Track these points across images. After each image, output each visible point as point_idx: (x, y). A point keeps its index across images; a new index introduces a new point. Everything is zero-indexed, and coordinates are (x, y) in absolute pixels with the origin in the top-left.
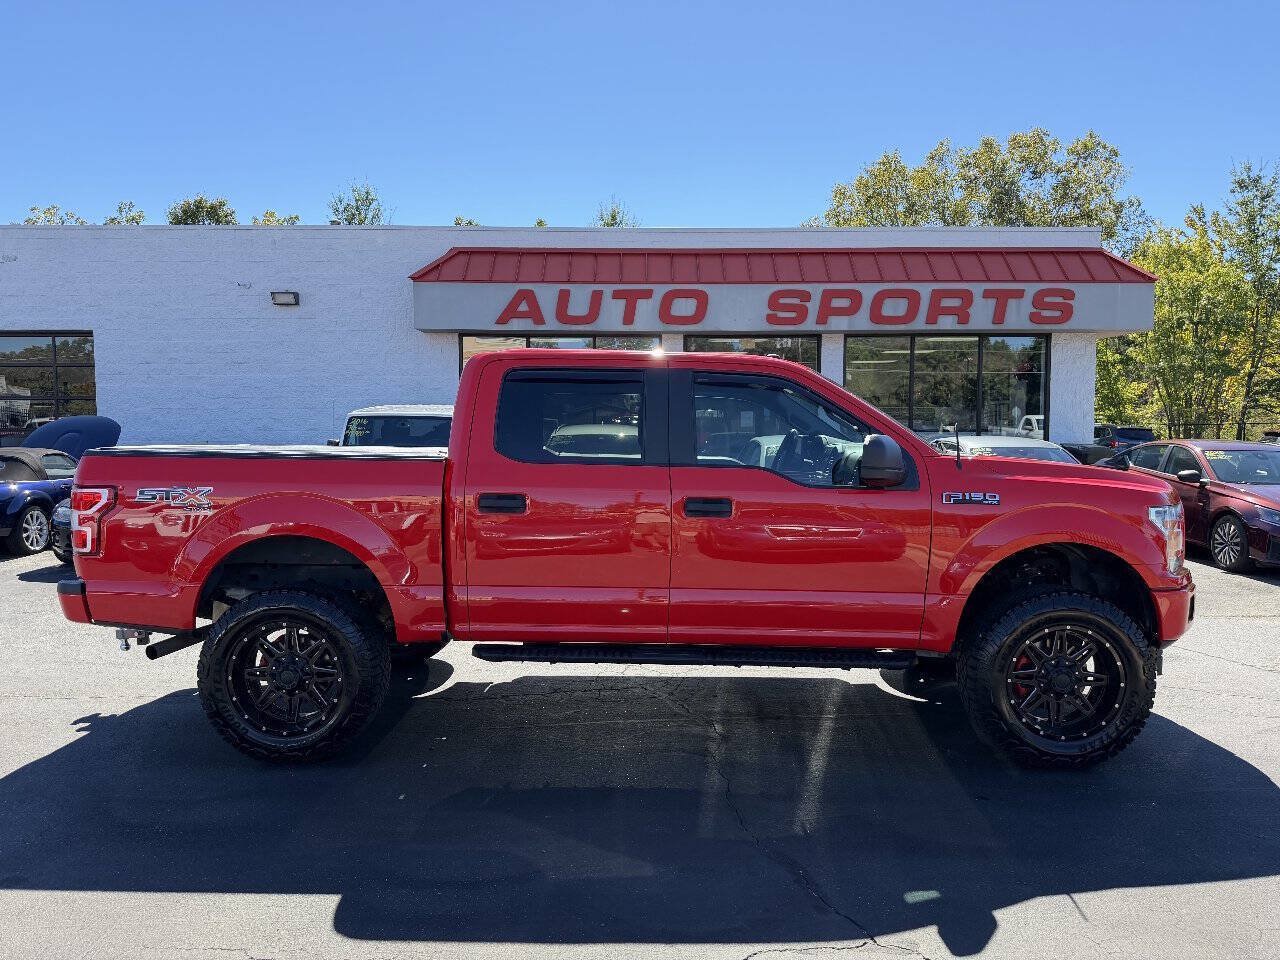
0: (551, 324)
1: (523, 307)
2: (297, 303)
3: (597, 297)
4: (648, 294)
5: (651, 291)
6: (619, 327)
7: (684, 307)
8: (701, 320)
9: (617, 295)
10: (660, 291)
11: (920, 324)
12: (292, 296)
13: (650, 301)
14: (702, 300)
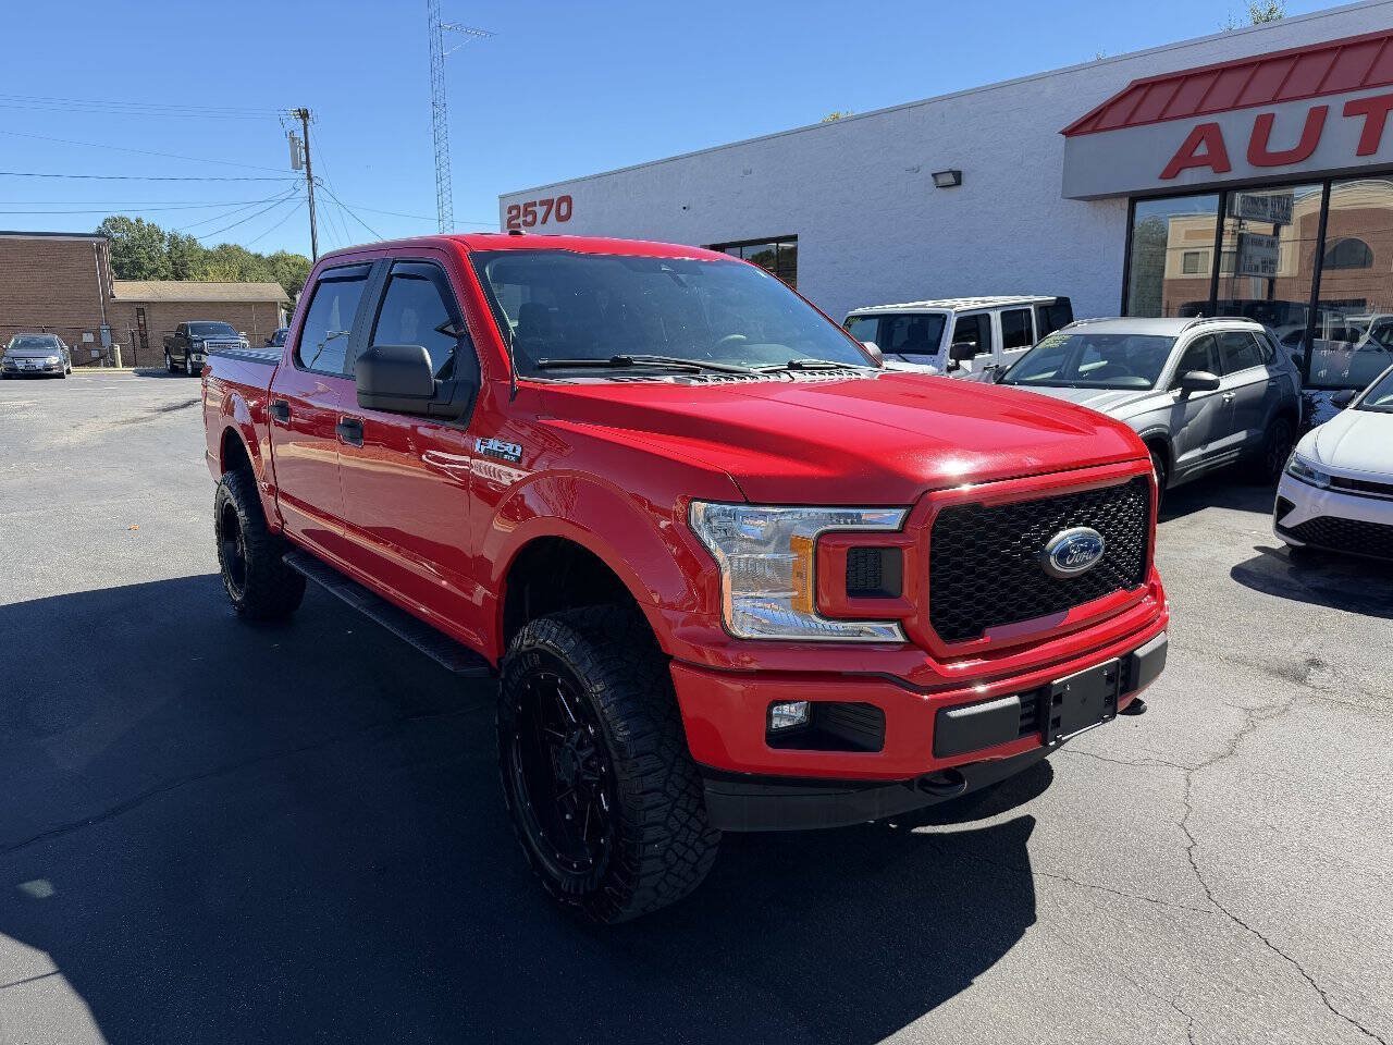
0: (1241, 170)
1: (1202, 150)
2: (958, 182)
3: (1318, 118)
6: (1351, 160)
9: (1351, 110)
12: (951, 175)
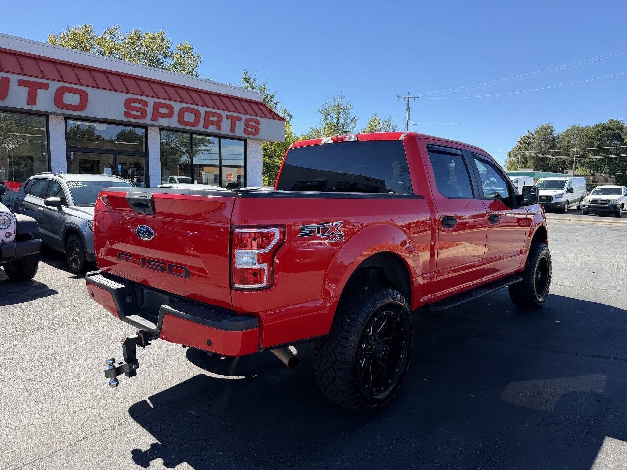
3: (6, 82)
4: (46, 87)
5: (48, 85)
6: (24, 106)
7: (72, 99)
8: (84, 110)
9: (22, 83)
10: (54, 86)
11: (200, 128)
13: (47, 91)
14: (84, 97)
